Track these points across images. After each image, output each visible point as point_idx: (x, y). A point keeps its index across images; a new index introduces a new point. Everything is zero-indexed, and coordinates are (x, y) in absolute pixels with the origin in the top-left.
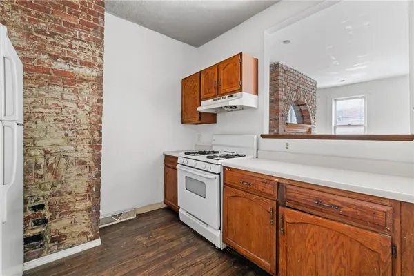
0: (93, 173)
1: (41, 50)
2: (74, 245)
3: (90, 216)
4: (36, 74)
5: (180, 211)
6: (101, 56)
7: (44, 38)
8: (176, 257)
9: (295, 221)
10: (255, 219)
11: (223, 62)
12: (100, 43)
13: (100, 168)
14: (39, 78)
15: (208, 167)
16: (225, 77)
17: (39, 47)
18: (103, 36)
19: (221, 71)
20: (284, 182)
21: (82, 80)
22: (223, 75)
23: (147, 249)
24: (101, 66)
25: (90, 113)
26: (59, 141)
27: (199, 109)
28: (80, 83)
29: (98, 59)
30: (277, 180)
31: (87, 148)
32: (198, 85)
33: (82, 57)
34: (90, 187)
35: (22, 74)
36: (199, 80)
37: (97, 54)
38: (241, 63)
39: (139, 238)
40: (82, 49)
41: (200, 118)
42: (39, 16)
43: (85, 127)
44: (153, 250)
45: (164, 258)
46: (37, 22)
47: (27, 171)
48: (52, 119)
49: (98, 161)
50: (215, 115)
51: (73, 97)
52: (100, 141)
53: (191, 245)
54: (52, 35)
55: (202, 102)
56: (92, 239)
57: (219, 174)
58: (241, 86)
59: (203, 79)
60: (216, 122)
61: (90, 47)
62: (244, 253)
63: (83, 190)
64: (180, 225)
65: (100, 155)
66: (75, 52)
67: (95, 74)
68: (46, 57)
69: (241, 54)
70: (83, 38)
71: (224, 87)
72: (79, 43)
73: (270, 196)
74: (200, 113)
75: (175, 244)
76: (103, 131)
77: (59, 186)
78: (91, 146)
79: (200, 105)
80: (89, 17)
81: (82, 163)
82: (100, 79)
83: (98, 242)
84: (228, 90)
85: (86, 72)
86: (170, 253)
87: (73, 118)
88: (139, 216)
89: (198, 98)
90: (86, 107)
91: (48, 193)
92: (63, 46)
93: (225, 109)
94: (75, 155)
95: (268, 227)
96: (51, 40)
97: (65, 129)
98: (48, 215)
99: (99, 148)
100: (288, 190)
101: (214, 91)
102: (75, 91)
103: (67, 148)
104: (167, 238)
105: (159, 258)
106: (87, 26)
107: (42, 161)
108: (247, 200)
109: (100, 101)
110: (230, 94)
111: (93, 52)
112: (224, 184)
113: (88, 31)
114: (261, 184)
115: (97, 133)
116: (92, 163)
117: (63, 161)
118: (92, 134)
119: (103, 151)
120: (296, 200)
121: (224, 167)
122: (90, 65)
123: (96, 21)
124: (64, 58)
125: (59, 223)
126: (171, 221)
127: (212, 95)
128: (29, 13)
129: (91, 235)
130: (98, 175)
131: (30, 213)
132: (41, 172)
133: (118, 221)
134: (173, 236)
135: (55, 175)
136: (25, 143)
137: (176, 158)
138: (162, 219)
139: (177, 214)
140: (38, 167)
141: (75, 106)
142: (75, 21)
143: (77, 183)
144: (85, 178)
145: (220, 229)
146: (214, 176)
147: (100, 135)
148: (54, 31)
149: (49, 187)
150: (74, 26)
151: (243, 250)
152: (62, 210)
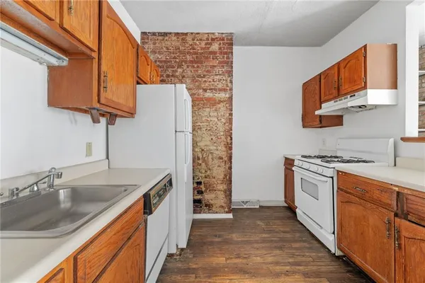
0: (228, 166)
1: (199, 88)
2: (217, 213)
3: (226, 196)
4: (197, 102)
5: (297, 210)
6: (231, 82)
7: (200, 79)
8: (287, 245)
9: (415, 237)
10: (370, 229)
11: (344, 59)
12: (230, 73)
13: (231, 163)
14: (198, 104)
15: (320, 170)
16: (347, 74)
17: (198, 86)
18: (232, 67)
19: (342, 70)
20: (406, 191)
21: (220, 102)
22: (344, 74)
23: (264, 231)
24: (231, 89)
25: (225, 124)
26: (208, 143)
27: (317, 113)
28: (219, 104)
29: (229, 85)
30: (397, 189)
31: (224, 149)
32: (317, 87)
33: (220, 86)
34: (225, 175)
35: (191, 104)
36: (318, 83)
37: (229, 80)
38: (365, 57)
39: (259, 222)
40: (220, 80)
41: (321, 121)
42: (198, 67)
43: (222, 133)
44: (269, 233)
45: (276, 242)
46: (197, 71)
47: (194, 161)
48: (204, 129)
49: (230, 158)
50: (342, 116)
51: (216, 114)
52: (231, 144)
53: (304, 241)
54: (204, 76)
55: (323, 105)
56: (227, 213)
57: (332, 178)
58: (365, 83)
59: (322, 81)
60: (342, 125)
61: (224, 78)
62: (359, 264)
63: (221, 177)
64: (297, 223)
65: (231, 153)
66: (216, 84)
67: (227, 96)
68: (201, 91)
69: (365, 47)
70: (220, 72)
71: (345, 87)
72: (218, 77)
73: (387, 206)
74: (320, 116)
75: (288, 236)
76: (233, 136)
77: (209, 172)
78: (226, 147)
79: (321, 108)
80: (223, 57)
81: (221, 158)
82: (231, 98)
83: (230, 216)
84: (349, 90)
85: (223, 95)
86: (282, 240)
87: (215, 128)
88: (261, 207)
89: (318, 102)
90: (223, 120)
91: (203, 175)
92: (210, 82)
93: (352, 109)
94: (217, 152)
95: (385, 240)
96: (204, 79)
97: (211, 135)
98: (203, 189)
99: (231, 148)
100: (409, 201)
101: (335, 92)
102: (216, 110)
103: (212, 148)
104: (282, 229)
105: (272, 240)
106: (222, 64)
107: (200, 155)
108: (361, 207)
109: (231, 114)
110: (352, 93)
111: (226, 80)
112: (338, 188)
113: (223, 66)
114: (377, 192)
115: (229, 138)
116: (226, 159)
117: (210, 157)
118: (226, 138)
119: (233, 151)
120: (420, 214)
121: (338, 171)
122: (225, 90)
123: (228, 58)
124: (210, 89)
125: (209, 196)
126: (289, 218)
127: (332, 97)
128: (193, 67)
129: (226, 210)
130: (230, 168)
131: (195, 185)
132: (200, 162)
133: (245, 207)
134: (288, 229)
135: (207, 164)
136: (193, 144)
137: (293, 160)
138: (281, 215)
139: (295, 213)
140: (199, 159)
141: (216, 120)
142: (215, 63)
143: (218, 172)
144: (223, 169)
145: (334, 233)
146: (325, 179)
147: (231, 139)
148: (205, 73)
149: (204, 172)
150: (215, 66)
151: (358, 260)
152: (210, 188)
